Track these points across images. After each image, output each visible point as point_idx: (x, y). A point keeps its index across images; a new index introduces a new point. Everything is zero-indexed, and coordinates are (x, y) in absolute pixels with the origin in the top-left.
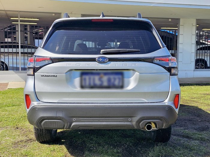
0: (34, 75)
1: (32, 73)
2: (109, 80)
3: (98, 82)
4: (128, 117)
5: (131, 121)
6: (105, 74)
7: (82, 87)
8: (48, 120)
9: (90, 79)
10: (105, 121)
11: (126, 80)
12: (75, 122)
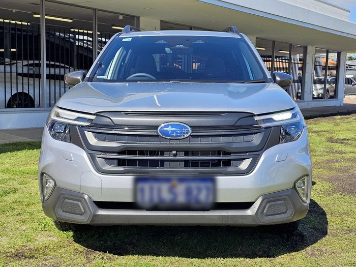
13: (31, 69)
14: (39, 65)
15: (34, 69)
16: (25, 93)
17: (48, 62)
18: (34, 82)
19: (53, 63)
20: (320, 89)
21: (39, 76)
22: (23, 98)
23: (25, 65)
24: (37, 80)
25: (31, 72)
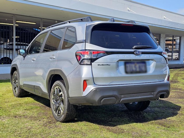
0: (91, 64)
1: (90, 63)
2: (140, 67)
3: (134, 69)
4: (151, 92)
5: (153, 95)
6: (138, 63)
7: (126, 72)
8: (106, 98)
9: (130, 66)
10: (140, 96)
11: (148, 67)
12: (123, 98)
13: (8, 46)
14: (12, 45)
15: (10, 46)
16: (8, 58)
17: (17, 43)
18: (10, 52)
19: (22, 43)
20: (176, 56)
21: (12, 49)
22: (6, 60)
23: (8, 45)
24: (11, 51)
25: (9, 48)
